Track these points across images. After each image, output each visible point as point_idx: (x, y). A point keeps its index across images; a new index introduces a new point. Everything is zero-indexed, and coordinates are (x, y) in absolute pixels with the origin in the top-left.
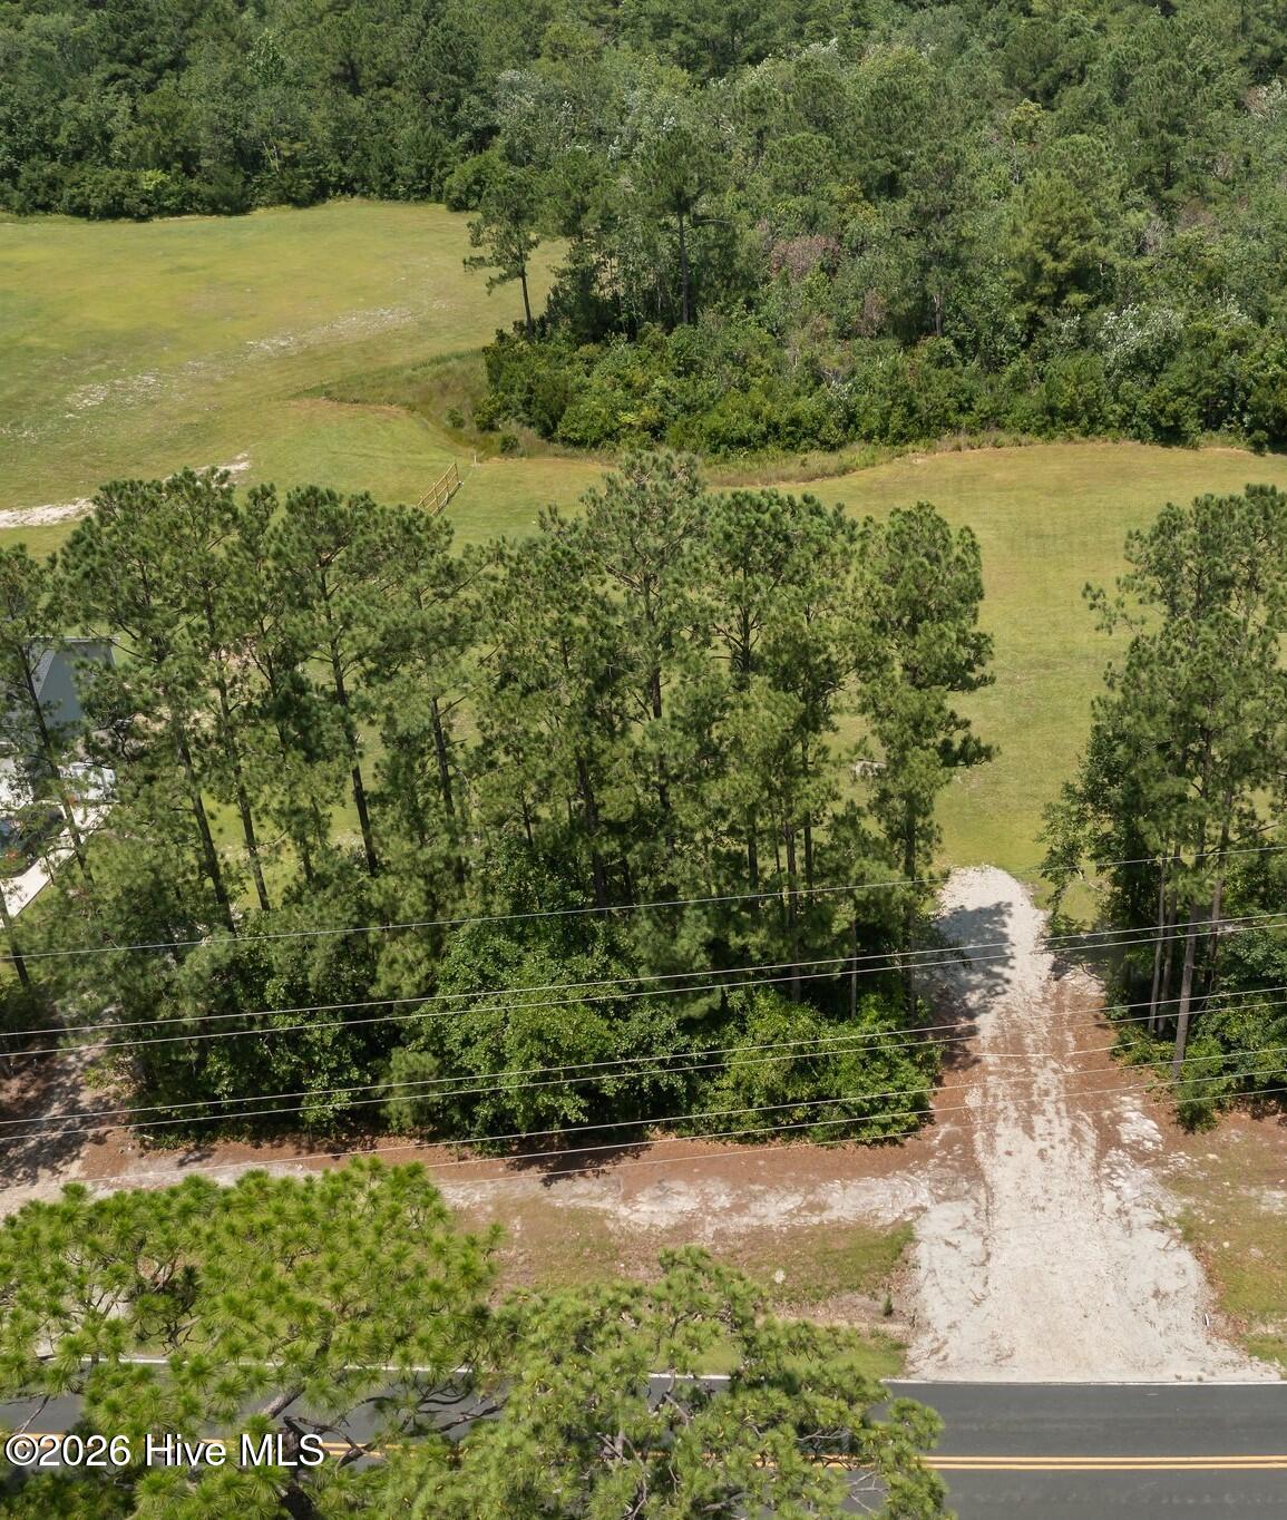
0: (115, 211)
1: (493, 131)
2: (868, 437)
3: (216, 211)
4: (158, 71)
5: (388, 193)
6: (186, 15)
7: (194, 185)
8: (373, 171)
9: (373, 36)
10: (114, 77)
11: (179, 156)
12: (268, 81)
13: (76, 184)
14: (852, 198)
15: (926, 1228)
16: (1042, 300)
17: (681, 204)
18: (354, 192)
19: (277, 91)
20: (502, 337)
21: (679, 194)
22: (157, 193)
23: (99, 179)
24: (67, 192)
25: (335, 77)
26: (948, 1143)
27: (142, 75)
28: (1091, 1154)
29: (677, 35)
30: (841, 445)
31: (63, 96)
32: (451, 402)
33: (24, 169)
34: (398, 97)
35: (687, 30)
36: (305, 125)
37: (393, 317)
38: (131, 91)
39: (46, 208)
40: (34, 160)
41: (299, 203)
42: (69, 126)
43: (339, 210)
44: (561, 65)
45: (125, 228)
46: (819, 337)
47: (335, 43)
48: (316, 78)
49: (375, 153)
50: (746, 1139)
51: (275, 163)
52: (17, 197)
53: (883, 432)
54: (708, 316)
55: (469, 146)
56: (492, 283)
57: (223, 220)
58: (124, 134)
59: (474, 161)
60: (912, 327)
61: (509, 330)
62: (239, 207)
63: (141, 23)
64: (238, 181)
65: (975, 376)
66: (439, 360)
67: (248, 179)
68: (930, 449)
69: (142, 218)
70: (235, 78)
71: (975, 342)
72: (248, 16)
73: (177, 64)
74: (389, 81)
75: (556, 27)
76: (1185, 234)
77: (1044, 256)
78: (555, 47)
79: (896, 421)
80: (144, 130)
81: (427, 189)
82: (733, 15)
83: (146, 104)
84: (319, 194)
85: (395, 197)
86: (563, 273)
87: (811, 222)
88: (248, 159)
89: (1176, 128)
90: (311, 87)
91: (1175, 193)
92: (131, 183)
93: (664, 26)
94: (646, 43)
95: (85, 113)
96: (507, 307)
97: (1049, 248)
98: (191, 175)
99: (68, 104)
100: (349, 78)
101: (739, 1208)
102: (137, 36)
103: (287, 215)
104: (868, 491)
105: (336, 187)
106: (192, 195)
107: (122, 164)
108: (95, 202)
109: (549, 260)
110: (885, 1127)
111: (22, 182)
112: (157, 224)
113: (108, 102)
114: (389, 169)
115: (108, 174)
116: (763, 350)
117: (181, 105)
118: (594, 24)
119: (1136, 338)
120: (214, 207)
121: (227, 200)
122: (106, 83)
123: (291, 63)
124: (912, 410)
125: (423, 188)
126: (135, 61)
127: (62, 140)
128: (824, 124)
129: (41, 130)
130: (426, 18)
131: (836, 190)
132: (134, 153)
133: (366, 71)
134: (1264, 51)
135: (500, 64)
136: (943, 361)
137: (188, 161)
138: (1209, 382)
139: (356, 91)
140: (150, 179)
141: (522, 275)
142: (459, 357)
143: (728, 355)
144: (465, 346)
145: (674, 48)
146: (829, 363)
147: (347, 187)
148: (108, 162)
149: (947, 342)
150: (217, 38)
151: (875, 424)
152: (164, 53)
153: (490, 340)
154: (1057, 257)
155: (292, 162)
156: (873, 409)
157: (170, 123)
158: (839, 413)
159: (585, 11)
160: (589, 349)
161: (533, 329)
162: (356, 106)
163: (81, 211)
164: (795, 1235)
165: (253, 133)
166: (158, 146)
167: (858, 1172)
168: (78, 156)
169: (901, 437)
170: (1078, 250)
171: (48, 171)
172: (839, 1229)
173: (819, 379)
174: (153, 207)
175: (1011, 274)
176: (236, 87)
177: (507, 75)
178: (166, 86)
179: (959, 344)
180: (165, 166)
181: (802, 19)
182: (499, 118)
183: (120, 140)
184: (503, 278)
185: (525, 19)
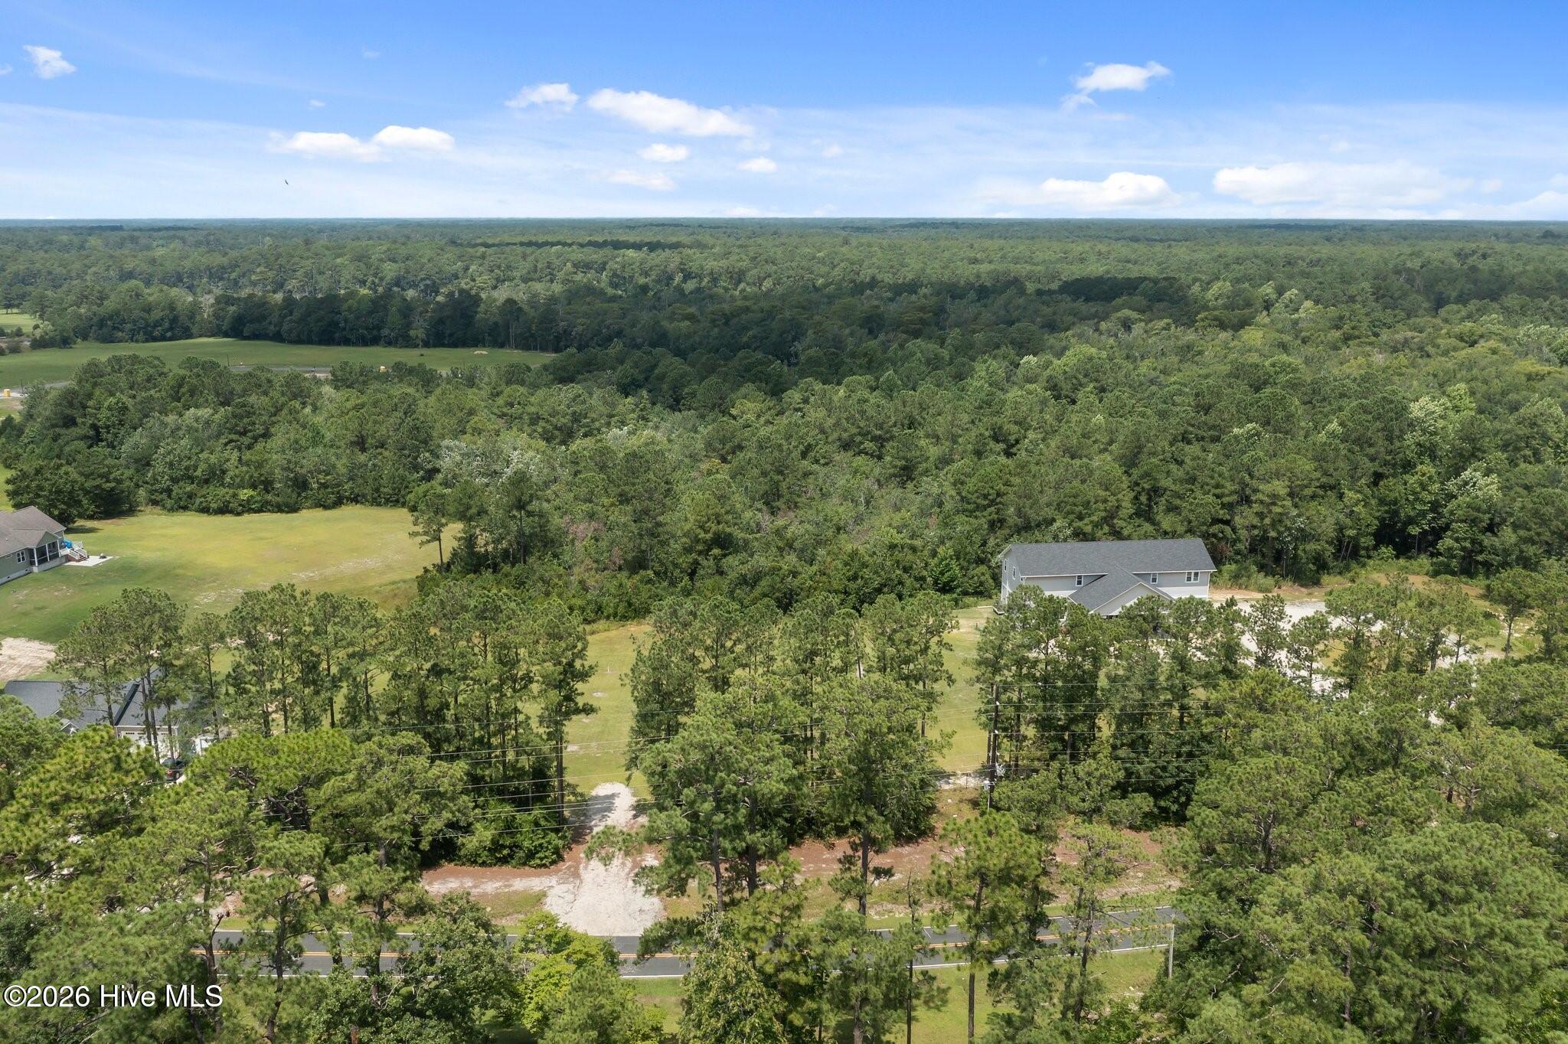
0: (224, 510)
1: (437, 471)
2: (608, 618)
3: (280, 511)
4: (256, 439)
5: (376, 502)
6: (273, 410)
7: (269, 497)
8: (368, 490)
9: (375, 422)
10: (231, 441)
11: (262, 482)
12: (315, 444)
13: (204, 496)
14: (613, 504)
15: (551, 893)
16: (700, 553)
17: (521, 505)
18: (357, 502)
19: (319, 450)
20: (426, 571)
21: (520, 500)
22: (248, 501)
23: (217, 493)
24: (198, 501)
25: (352, 443)
26: (569, 868)
27: (246, 440)
28: (627, 870)
29: (542, 423)
30: (594, 621)
31: (202, 451)
32: (397, 602)
33: (176, 489)
34: (386, 453)
35: (548, 421)
36: (334, 466)
37: (372, 562)
38: (240, 449)
39: (185, 508)
40: (181, 483)
41: (326, 507)
42: (202, 466)
43: (348, 511)
44: (476, 438)
45: (229, 519)
46: (588, 570)
47: (354, 425)
48: (342, 443)
49: (370, 481)
50: (483, 864)
51: (315, 486)
52: (169, 503)
53: (615, 615)
54: (531, 560)
55: (423, 478)
56: (422, 543)
57: (284, 515)
58: (233, 468)
59: (425, 486)
60: (637, 564)
61: (430, 568)
62: (293, 509)
63: (249, 414)
64: (294, 496)
65: (664, 589)
66: (394, 583)
67: (299, 495)
68: (639, 624)
69: (239, 514)
70: (296, 442)
71: (665, 573)
72: (308, 410)
73: (266, 435)
74: (382, 446)
75: (476, 419)
76: (780, 522)
77: (699, 531)
78: (474, 429)
79: (621, 610)
80: (245, 469)
81: (397, 501)
82: (575, 413)
83: (247, 456)
84: (338, 503)
85: (379, 505)
86: (460, 539)
87: (592, 516)
88: (300, 484)
89: (781, 473)
90: (339, 447)
91: (779, 504)
92: (235, 495)
93: (535, 420)
94: (526, 428)
95: (213, 459)
96: (431, 556)
97: (702, 527)
98: (268, 492)
99: (204, 455)
100: (361, 444)
101: (475, 887)
102: (246, 420)
103: (320, 513)
104: (603, 641)
105: (348, 499)
106: (267, 502)
107: (230, 486)
108: (214, 506)
109: (452, 532)
110: (541, 859)
111: (174, 494)
112: (246, 517)
113: (226, 454)
114: (377, 490)
115: (222, 491)
116: (560, 577)
117: (267, 456)
118: (500, 417)
119: (744, 569)
120: (279, 509)
121: (287, 505)
122: (226, 444)
123: (329, 436)
124: (630, 604)
125: (395, 500)
126: (244, 433)
127: (198, 473)
128: (603, 468)
129: (187, 468)
130: (405, 413)
131: (606, 501)
132: (238, 480)
133: (370, 440)
134: (845, 435)
135: (443, 437)
136: (649, 581)
137: (267, 485)
138: (779, 590)
139: (363, 450)
140: (245, 494)
141: (439, 540)
142: (404, 582)
143: (541, 579)
144: (408, 576)
145: (540, 430)
146: (591, 582)
147: (355, 500)
148: (223, 485)
149: (650, 572)
150: (290, 422)
151: (611, 611)
152: (260, 429)
153: (421, 572)
154: (706, 532)
155: (324, 486)
156: (609, 603)
157: (260, 465)
158: (592, 606)
159: (496, 411)
160: (471, 576)
161: (445, 568)
162: (362, 458)
163: (205, 510)
164: (497, 896)
165: (304, 471)
166: (251, 477)
167: (528, 876)
168: (207, 481)
169: (625, 618)
170: (714, 528)
171: (188, 489)
172: (515, 892)
173: (586, 590)
174: (246, 508)
175: (684, 540)
176: (297, 447)
177: (446, 442)
178: (259, 446)
179: (657, 573)
180: (254, 487)
181: (611, 416)
182: (439, 463)
183: (231, 473)
184: (429, 541)
185: (459, 414)
